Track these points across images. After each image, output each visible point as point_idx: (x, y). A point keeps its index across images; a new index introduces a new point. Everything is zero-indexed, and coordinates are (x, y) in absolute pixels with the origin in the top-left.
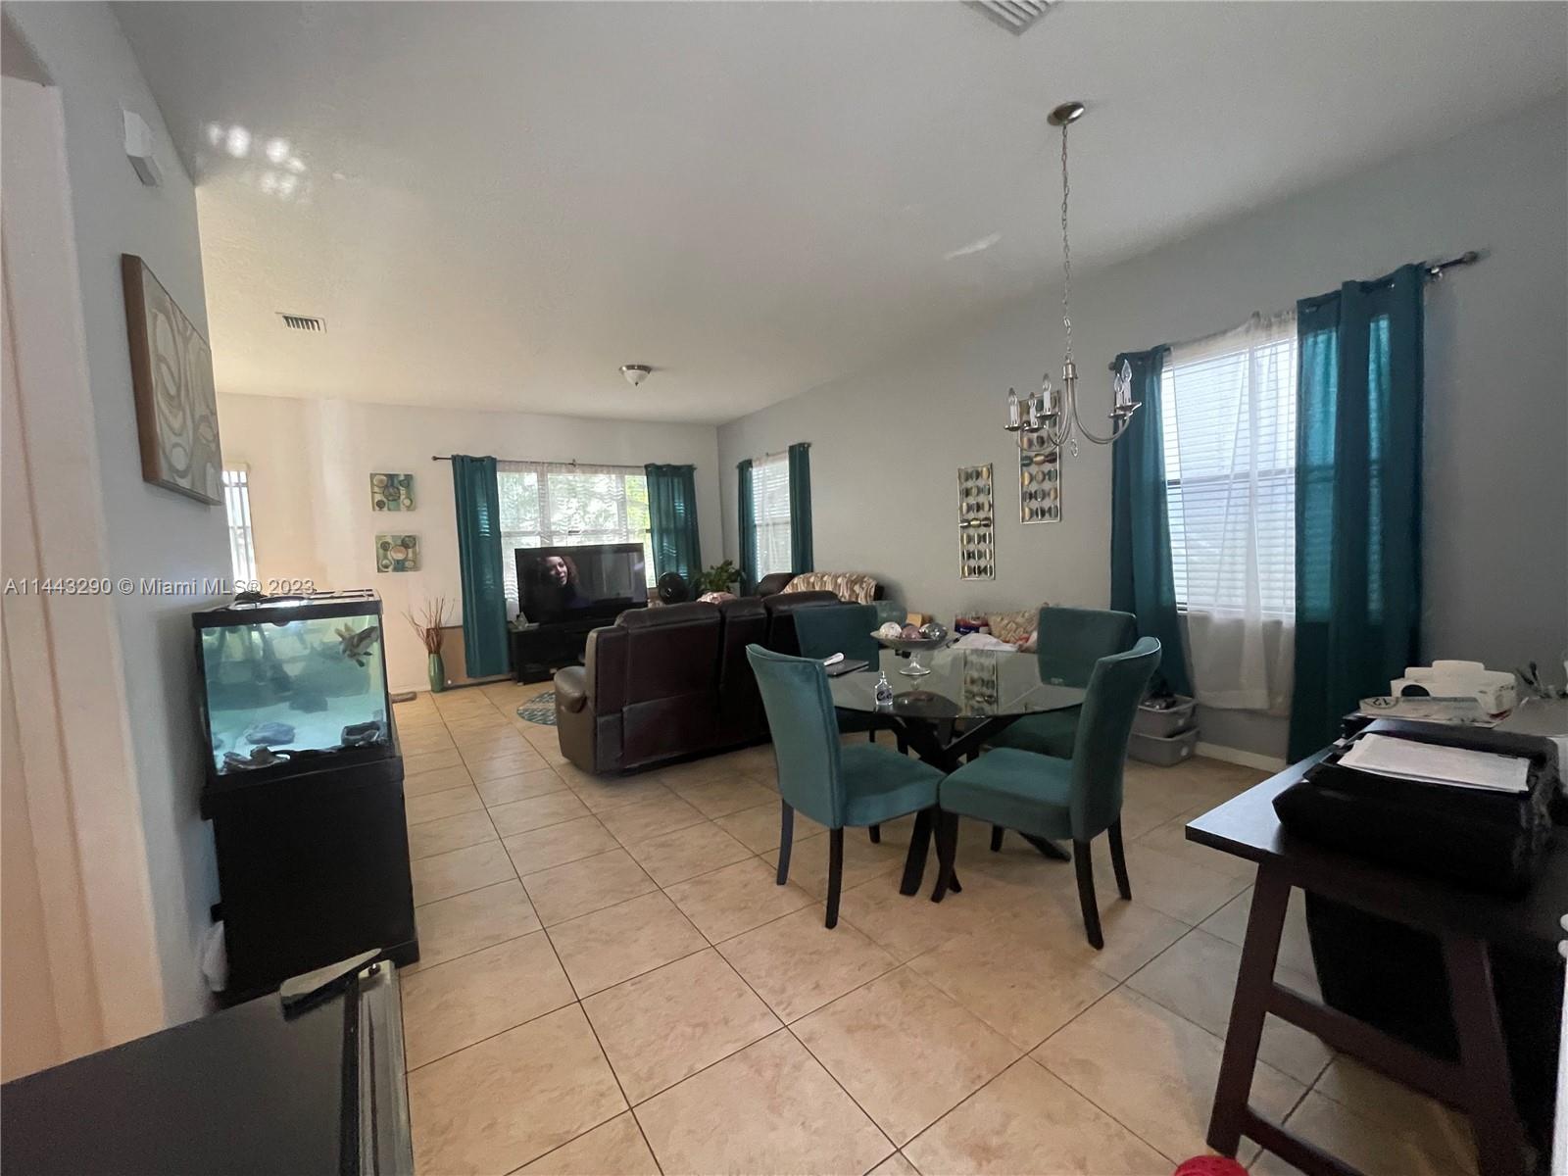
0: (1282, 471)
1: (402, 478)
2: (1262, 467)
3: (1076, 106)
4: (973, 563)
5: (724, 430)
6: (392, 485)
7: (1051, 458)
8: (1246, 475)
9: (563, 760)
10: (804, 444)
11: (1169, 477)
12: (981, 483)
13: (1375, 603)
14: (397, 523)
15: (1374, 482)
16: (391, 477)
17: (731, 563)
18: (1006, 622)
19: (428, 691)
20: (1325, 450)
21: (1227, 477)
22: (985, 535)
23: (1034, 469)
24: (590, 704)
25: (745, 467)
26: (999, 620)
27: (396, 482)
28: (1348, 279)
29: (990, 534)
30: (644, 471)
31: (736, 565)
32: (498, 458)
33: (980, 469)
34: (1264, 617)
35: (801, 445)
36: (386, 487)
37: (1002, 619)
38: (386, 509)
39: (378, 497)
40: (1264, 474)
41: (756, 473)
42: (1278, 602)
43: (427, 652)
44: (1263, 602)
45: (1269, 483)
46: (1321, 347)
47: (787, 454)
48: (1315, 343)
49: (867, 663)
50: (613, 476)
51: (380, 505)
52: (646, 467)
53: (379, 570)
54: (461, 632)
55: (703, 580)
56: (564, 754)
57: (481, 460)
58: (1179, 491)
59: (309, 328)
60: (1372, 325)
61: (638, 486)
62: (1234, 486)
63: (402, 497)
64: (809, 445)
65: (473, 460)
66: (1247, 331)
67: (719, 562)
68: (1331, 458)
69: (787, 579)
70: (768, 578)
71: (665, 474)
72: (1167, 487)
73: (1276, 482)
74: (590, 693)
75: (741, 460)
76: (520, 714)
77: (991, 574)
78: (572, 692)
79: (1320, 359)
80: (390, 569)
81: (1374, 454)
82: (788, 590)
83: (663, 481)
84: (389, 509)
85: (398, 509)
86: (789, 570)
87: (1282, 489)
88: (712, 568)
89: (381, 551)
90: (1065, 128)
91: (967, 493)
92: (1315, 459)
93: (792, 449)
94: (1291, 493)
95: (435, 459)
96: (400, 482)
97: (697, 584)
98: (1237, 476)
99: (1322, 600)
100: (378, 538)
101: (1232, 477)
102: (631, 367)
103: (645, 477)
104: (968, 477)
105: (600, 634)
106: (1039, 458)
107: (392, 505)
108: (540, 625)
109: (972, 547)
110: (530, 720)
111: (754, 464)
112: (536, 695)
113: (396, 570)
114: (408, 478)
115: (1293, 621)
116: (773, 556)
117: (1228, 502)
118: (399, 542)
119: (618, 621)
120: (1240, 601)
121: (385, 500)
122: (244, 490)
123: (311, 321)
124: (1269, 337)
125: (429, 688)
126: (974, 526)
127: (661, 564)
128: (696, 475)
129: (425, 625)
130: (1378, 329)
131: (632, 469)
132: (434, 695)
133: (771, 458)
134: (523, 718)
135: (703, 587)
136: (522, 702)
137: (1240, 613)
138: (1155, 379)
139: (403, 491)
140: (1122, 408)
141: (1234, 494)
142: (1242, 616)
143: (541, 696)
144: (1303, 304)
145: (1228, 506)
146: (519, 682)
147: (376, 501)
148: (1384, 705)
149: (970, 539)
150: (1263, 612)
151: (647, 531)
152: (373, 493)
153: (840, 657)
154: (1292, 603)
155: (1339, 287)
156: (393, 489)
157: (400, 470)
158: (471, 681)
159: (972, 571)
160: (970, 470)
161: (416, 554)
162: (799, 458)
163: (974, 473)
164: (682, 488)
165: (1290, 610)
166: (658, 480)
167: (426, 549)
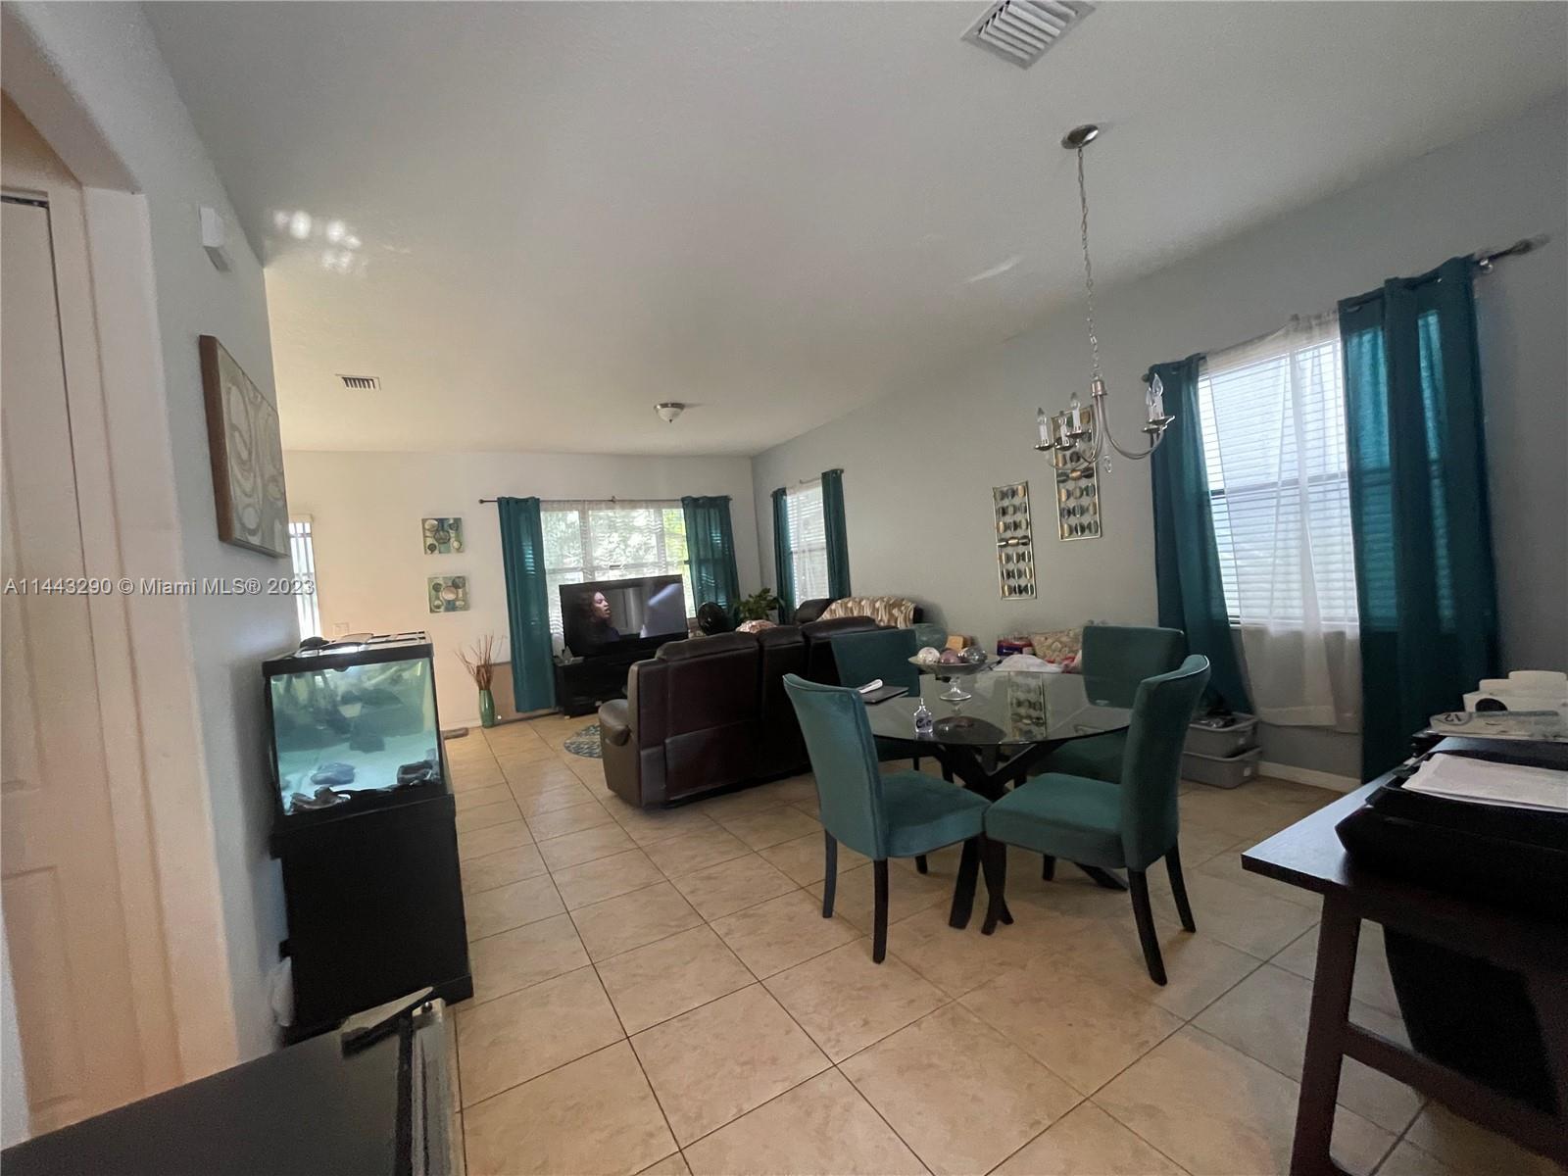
0: (1335, 476)
1: (451, 522)
2: (1312, 472)
3: (1090, 129)
4: (1013, 582)
5: (757, 461)
6: (443, 530)
7: (1088, 474)
8: (1296, 482)
9: (610, 793)
10: (837, 470)
11: (1212, 486)
12: (1017, 501)
13: (1446, 609)
14: (446, 565)
15: (1436, 482)
16: (441, 521)
17: (768, 591)
18: (1050, 641)
19: (479, 727)
20: (1379, 451)
21: (1274, 484)
22: (1024, 554)
23: (1070, 485)
24: (634, 736)
25: (779, 496)
26: (1042, 639)
27: (446, 526)
28: (1392, 277)
29: (1029, 552)
30: (681, 504)
31: (774, 593)
32: (541, 499)
33: (1015, 488)
34: (1325, 627)
35: (834, 472)
36: (437, 531)
37: (1046, 639)
38: (437, 552)
39: (430, 541)
40: (1314, 480)
41: (790, 500)
42: (1340, 612)
43: (478, 688)
44: (1323, 613)
45: (1321, 489)
46: (1367, 347)
47: (820, 481)
48: (1360, 344)
49: (906, 689)
50: (652, 510)
51: (432, 548)
52: (683, 500)
53: (432, 611)
54: (509, 668)
55: (741, 608)
56: (610, 786)
57: (526, 501)
58: (1224, 501)
59: (365, 387)
60: (1421, 322)
61: (675, 519)
62: (1283, 493)
63: (452, 540)
64: (842, 471)
65: (517, 501)
66: (1286, 334)
67: (756, 590)
68: (1387, 459)
69: (825, 604)
70: (805, 605)
71: (702, 506)
72: (1212, 497)
73: (1330, 487)
74: (633, 726)
75: (776, 489)
76: (567, 748)
77: (1032, 593)
78: (617, 725)
79: (1367, 359)
80: (442, 609)
81: (1433, 454)
82: (826, 616)
83: (700, 512)
84: (440, 552)
85: (448, 552)
86: (826, 595)
87: (1335, 495)
88: (750, 596)
89: (433, 592)
90: (1080, 150)
91: (1003, 512)
92: (1370, 462)
93: (825, 475)
94: (1346, 498)
95: (482, 502)
96: (450, 526)
97: (737, 613)
98: (1285, 483)
99: (1387, 607)
100: (430, 580)
101: (1280, 483)
102: (664, 405)
103: (682, 510)
104: (1004, 495)
105: (641, 666)
106: (1075, 475)
107: (443, 547)
108: (584, 660)
109: (1011, 567)
110: (577, 753)
111: (788, 492)
112: (583, 728)
113: (447, 610)
114: (457, 521)
115: (1358, 631)
116: (810, 582)
117: (1277, 510)
118: (450, 584)
119: (659, 653)
120: (1298, 612)
121: (435, 542)
122: (309, 540)
123: (367, 380)
124: (1310, 340)
125: (479, 723)
126: (1013, 545)
127: (700, 593)
128: (731, 503)
129: (475, 662)
130: (1427, 325)
131: (670, 502)
132: (486, 731)
133: (805, 485)
134: (570, 751)
135: (742, 616)
136: (569, 735)
137: (1298, 625)
138: (1191, 388)
139: (452, 534)
140: (1154, 422)
141: (1283, 501)
142: (1300, 628)
143: (587, 729)
144: (1344, 305)
145: (1277, 514)
146: (566, 715)
147: (428, 544)
148: (1456, 721)
149: (1009, 558)
150: (1323, 623)
151: (686, 562)
152: (425, 537)
153: (878, 683)
154: (1355, 612)
155: (1381, 285)
156: (443, 533)
157: (450, 515)
158: (520, 715)
159: (1012, 590)
160: (1005, 489)
161: (465, 594)
162: (832, 484)
163: (1010, 491)
164: (718, 519)
165: (1353, 620)
166: (695, 514)
167: (475, 589)
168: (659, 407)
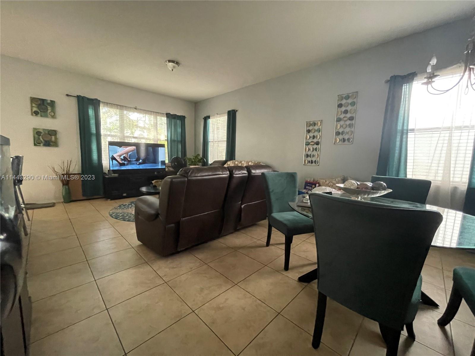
1: (49, 102)
4: (309, 159)
6: (43, 104)
7: (351, 119)
8: (449, 128)
9: (137, 243)
10: (234, 110)
11: (410, 127)
12: (316, 128)
14: (45, 122)
16: (43, 101)
17: (199, 155)
18: (327, 182)
19: (62, 202)
22: (317, 148)
23: (342, 123)
24: (162, 218)
25: (206, 118)
26: (324, 181)
27: (45, 104)
29: (319, 148)
30: (166, 116)
31: (201, 156)
32: (101, 100)
33: (316, 122)
34: (452, 185)
36: (40, 105)
37: (326, 181)
38: (39, 115)
39: (35, 109)
40: (459, 128)
41: (210, 121)
42: (460, 180)
43: (61, 185)
44: (451, 179)
47: (227, 114)
50: (152, 116)
51: (36, 113)
52: (167, 114)
53: (35, 145)
55: (188, 160)
57: (92, 100)
58: (414, 133)
62: (442, 132)
63: (49, 111)
64: (237, 111)
65: (88, 99)
67: (194, 154)
69: (225, 162)
70: (214, 162)
71: (174, 118)
72: (409, 131)
73: (464, 131)
74: (161, 213)
75: (206, 116)
76: (111, 215)
77: (318, 163)
78: (149, 211)
80: (42, 145)
82: (226, 166)
83: (173, 121)
84: (41, 116)
85: (46, 116)
86: (224, 158)
87: (466, 134)
88: (191, 156)
89: (36, 136)
91: (309, 131)
93: (230, 111)
94: (472, 136)
95: (67, 95)
96: (48, 104)
98: (444, 128)
100: (34, 129)
101: (442, 128)
102: (169, 61)
103: (166, 118)
104: (311, 125)
106: (345, 119)
107: (43, 114)
108: (118, 176)
109: (309, 153)
110: (116, 218)
111: (211, 117)
112: (118, 205)
113: (45, 145)
114: (53, 102)
115: (467, 187)
118: (47, 132)
121: (39, 111)
125: (62, 200)
126: (311, 145)
129: (60, 172)
131: (161, 114)
132: (66, 204)
133: (218, 115)
134: (112, 217)
136: (111, 208)
139: (49, 108)
141: (442, 135)
142: (439, 185)
143: (120, 206)
146: (109, 199)
147: (34, 110)
149: (309, 150)
150: (451, 183)
151: (166, 140)
152: (32, 107)
156: (44, 107)
157: (48, 97)
158: (85, 198)
159: (309, 162)
160: (311, 123)
161: (56, 139)
162: (232, 116)
163: (313, 124)
164: (180, 124)
165: (465, 183)
166: (171, 121)
167: (62, 138)
168: (167, 61)
